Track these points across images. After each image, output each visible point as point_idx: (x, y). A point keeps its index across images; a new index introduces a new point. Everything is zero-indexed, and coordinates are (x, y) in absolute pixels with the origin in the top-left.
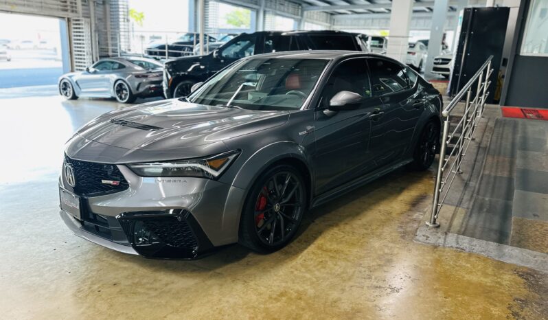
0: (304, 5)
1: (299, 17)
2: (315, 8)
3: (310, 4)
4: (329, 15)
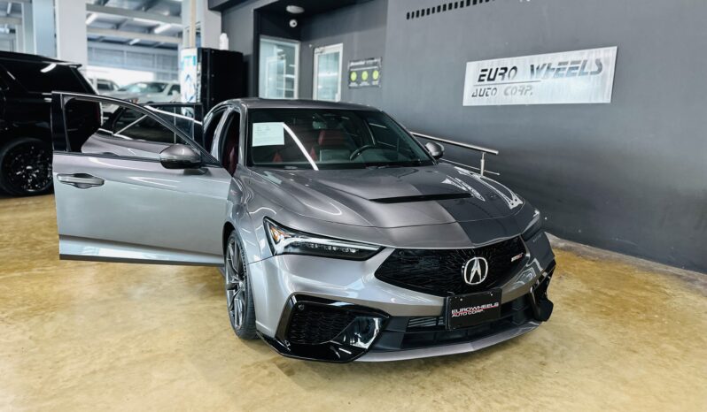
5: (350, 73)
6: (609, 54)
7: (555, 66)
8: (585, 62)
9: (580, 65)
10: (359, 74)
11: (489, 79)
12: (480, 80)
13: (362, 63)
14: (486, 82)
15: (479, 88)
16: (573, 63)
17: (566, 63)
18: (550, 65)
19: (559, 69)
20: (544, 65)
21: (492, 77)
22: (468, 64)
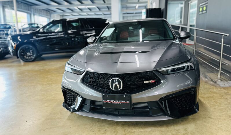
0: (51, 12)
1: (49, 17)
2: (56, 13)
3: (54, 11)
4: (61, 17)
5: (200, 8)
10: (203, 8)
13: (204, 3)
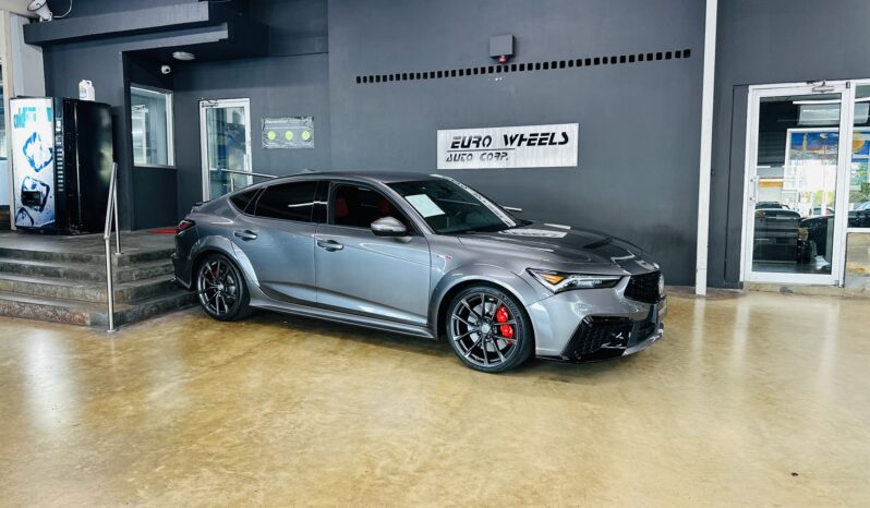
6: (572, 130)
7: (527, 136)
8: (553, 134)
9: (549, 137)
11: (463, 146)
12: (453, 147)
14: (460, 148)
15: (453, 154)
16: (543, 134)
17: (537, 135)
18: (522, 136)
19: (530, 140)
20: (517, 136)
21: (466, 144)
22: (439, 132)
